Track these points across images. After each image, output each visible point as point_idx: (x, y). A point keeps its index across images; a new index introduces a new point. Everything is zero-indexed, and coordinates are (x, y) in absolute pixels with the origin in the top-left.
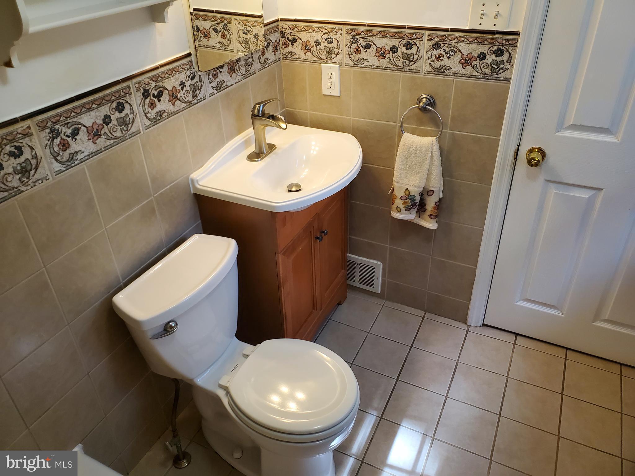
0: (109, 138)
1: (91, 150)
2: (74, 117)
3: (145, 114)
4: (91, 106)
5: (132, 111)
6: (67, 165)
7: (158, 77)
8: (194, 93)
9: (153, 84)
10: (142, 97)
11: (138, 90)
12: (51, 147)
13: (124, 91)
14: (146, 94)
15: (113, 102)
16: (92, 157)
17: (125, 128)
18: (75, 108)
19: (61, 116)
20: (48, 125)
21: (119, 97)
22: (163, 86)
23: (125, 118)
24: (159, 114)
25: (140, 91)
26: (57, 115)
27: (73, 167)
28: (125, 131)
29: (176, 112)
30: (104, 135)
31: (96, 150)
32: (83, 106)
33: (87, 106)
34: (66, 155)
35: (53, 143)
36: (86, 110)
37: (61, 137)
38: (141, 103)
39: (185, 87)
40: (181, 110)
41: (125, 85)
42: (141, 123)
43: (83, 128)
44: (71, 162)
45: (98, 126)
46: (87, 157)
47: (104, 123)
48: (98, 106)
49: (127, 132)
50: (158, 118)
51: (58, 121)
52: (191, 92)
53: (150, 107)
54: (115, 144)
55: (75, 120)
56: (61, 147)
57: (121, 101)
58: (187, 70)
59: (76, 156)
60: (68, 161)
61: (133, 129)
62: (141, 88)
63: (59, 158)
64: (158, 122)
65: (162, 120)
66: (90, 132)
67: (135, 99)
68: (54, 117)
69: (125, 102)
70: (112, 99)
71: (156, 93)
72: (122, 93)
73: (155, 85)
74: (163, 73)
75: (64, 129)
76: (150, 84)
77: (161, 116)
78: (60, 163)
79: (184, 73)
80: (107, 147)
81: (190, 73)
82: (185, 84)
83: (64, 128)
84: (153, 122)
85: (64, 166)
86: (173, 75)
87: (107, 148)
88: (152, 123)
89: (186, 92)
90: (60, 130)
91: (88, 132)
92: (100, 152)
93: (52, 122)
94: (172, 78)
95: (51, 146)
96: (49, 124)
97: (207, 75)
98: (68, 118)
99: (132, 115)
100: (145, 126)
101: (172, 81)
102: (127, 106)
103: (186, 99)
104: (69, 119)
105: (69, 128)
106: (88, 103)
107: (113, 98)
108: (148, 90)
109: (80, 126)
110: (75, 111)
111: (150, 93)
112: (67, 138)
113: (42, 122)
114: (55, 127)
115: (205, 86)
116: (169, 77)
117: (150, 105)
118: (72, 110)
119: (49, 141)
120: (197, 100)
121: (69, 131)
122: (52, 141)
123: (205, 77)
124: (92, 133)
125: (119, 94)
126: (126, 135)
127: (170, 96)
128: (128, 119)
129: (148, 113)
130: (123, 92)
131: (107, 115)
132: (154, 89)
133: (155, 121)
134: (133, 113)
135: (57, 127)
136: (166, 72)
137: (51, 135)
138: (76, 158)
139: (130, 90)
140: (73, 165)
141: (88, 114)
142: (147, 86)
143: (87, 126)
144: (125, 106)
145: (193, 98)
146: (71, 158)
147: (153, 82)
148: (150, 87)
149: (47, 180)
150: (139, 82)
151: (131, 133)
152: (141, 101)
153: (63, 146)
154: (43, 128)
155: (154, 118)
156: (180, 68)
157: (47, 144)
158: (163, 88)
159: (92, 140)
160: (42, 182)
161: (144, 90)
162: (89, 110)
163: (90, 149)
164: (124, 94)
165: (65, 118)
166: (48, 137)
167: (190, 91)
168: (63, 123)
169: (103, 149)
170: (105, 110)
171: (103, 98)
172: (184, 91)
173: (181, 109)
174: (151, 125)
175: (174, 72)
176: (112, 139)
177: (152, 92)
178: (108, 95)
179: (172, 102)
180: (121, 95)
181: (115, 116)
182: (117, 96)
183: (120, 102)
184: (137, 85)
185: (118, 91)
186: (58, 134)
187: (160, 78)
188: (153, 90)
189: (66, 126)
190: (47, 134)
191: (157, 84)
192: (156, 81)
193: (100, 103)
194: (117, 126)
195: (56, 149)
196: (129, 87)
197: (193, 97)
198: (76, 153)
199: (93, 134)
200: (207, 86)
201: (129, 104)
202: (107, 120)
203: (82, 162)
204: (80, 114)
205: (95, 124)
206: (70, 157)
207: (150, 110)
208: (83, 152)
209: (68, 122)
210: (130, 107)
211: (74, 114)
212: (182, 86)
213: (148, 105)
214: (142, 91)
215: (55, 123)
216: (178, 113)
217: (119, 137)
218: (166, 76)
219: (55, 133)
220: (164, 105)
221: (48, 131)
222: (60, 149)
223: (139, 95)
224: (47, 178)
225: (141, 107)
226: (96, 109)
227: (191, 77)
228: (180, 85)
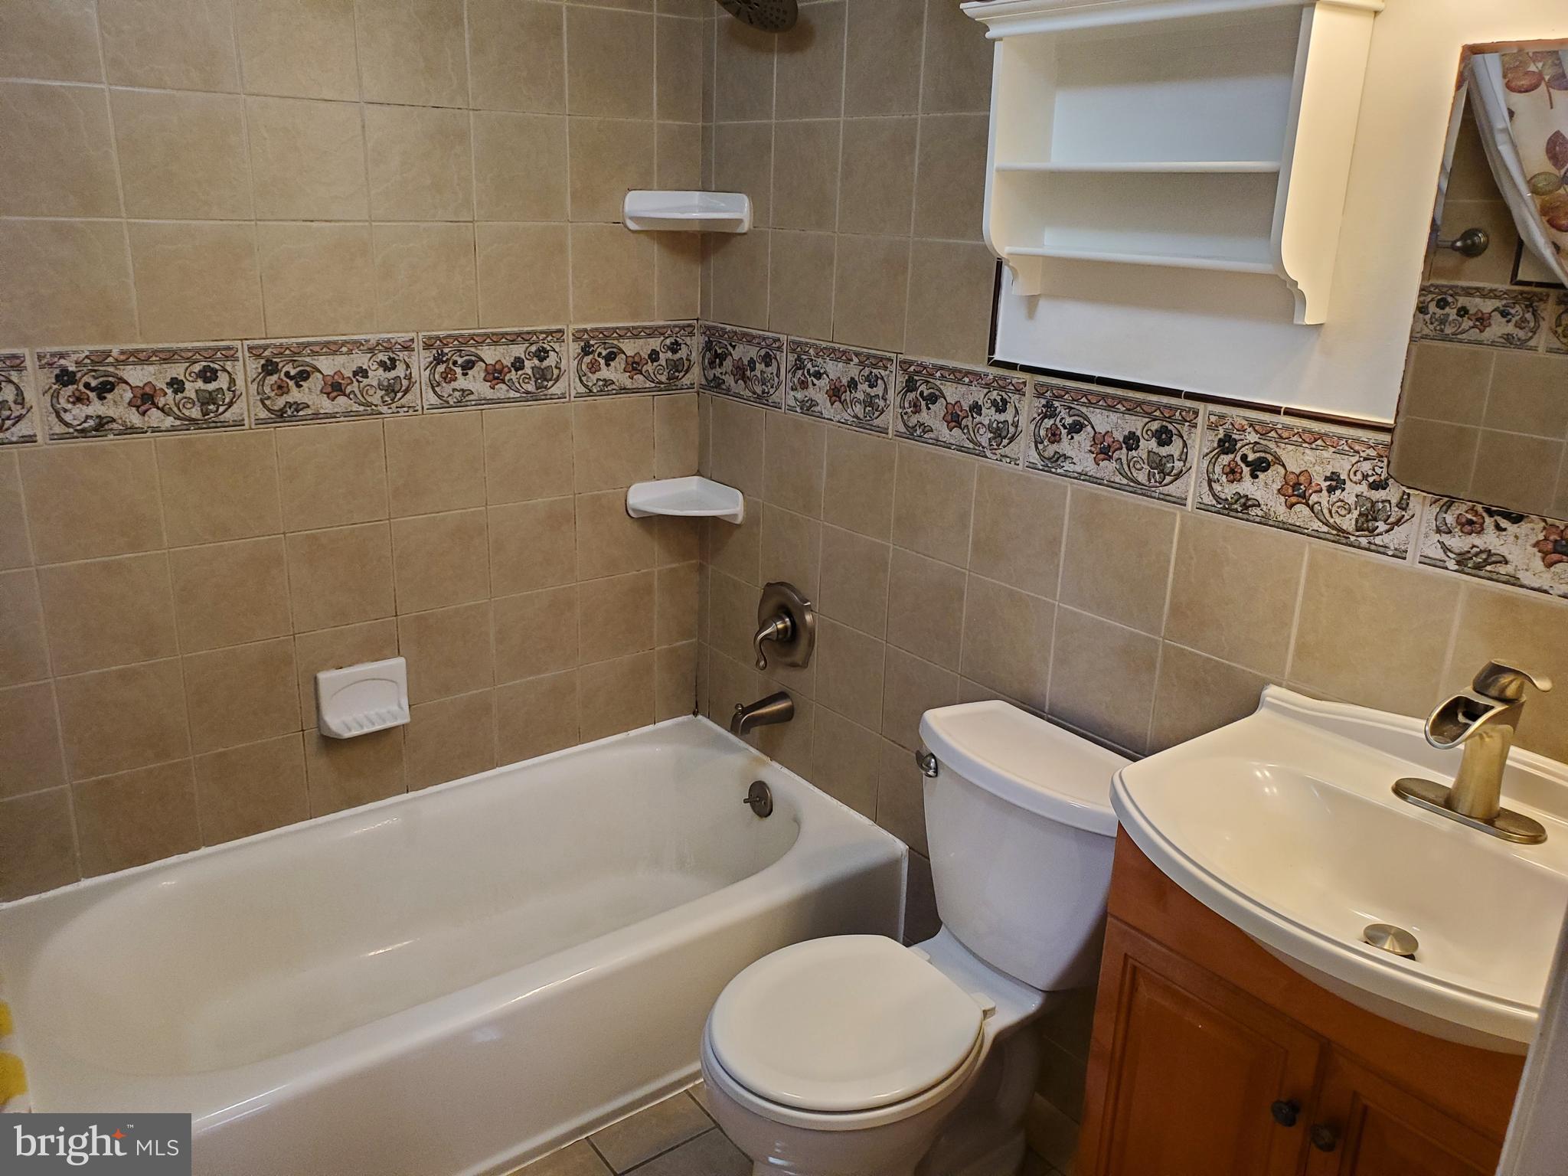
0: (1122, 472)
1: (1088, 469)
2: (1083, 405)
3: (1210, 481)
4: (1115, 403)
5: (1184, 457)
6: (1047, 464)
7: (1272, 430)
8: (1367, 521)
9: (1253, 437)
10: (1216, 445)
11: (1213, 427)
12: (1038, 426)
13: (1184, 413)
14: (1227, 445)
15: (1154, 420)
16: (1083, 480)
17: (1157, 476)
18: (1091, 393)
19: (1067, 393)
20: (1046, 394)
21: (1169, 418)
22: (1276, 452)
23: (1164, 460)
24: (1243, 500)
25: (1216, 432)
26: (1063, 388)
27: (1053, 473)
28: (1156, 482)
29: (1290, 527)
30: (1116, 461)
31: (1094, 475)
32: (1104, 397)
33: (1110, 401)
34: (1051, 450)
35: (1042, 422)
36: (1105, 404)
37: (1055, 421)
38: (1207, 454)
39: (1340, 491)
40: (1306, 531)
41: (1189, 403)
42: (1194, 491)
43: (1089, 428)
44: (1053, 465)
45: (1113, 442)
46: (1076, 475)
47: (1124, 443)
48: (1127, 412)
49: (1158, 485)
50: (1235, 506)
51: (1062, 397)
52: (1356, 514)
53: (1227, 474)
54: (1127, 488)
55: (1084, 410)
56: (1050, 435)
57: (1170, 427)
58: (1365, 459)
59: (1063, 462)
60: (1049, 459)
61: (1171, 489)
62: (1220, 428)
63: (1040, 447)
64: (1232, 513)
65: (1245, 516)
66: (1097, 441)
67: (1200, 442)
68: (1058, 388)
69: (1177, 433)
70: (1154, 414)
71: (1251, 457)
72: (1177, 414)
73: (1257, 440)
74: (1286, 428)
75: (1063, 413)
76: (1244, 431)
77: (1245, 507)
78: (1039, 454)
79: (1354, 460)
80: (1112, 482)
81: (1374, 470)
82: (1344, 484)
83: (1063, 411)
84: (1222, 506)
85: (1043, 463)
86: (1314, 446)
87: (1113, 485)
88: (1219, 506)
89: (1339, 504)
90: (1058, 410)
91: (1094, 440)
92: (1099, 481)
93: (1054, 394)
94: (1308, 451)
95: (1039, 424)
96: (1048, 394)
97: (1435, 509)
98: (1075, 401)
99: (1182, 463)
100: (1200, 501)
101: (1306, 458)
102: (1177, 440)
103: (1332, 517)
104: (1076, 403)
105: (1070, 416)
106: (1113, 397)
107: (1157, 413)
108: (1236, 441)
109: (1086, 422)
110: (1089, 397)
111: (1237, 447)
112: (1062, 428)
113: (1042, 386)
114: (1054, 402)
115: (1415, 527)
116: (1301, 446)
117: (1227, 469)
118: (1086, 394)
119: (1039, 415)
120: (1370, 543)
121: (1069, 420)
122: (1043, 419)
123: (1427, 507)
124: (1099, 446)
125: (1172, 413)
126: (1153, 489)
127: (1287, 483)
128: (1169, 465)
129: (1215, 482)
130: (1180, 414)
131: (1134, 433)
132: (1251, 446)
133: (1227, 506)
134: (1185, 462)
135: (1056, 404)
136: (1296, 431)
137: (1044, 410)
138: (1062, 464)
139: (1195, 418)
140: (1053, 470)
141: (1106, 413)
142: (1235, 431)
143: (1097, 431)
144: (1173, 439)
145: (1357, 531)
146: (1054, 459)
147: (1253, 433)
148: (1242, 437)
149: (1015, 464)
150: (1222, 417)
151: (1164, 492)
152: (1211, 452)
153: (1052, 435)
154: (1040, 395)
155: (1227, 500)
156: (1344, 442)
157: (1035, 418)
158: (1275, 457)
159: (1094, 455)
160: (1010, 463)
161: (1225, 435)
162: (1111, 408)
163: (1087, 467)
164: (1180, 418)
165: (1070, 398)
166: (1040, 411)
167: (1353, 507)
168: (1066, 404)
169: (1105, 482)
170: (1136, 424)
171: (1140, 404)
172: (1334, 498)
173: (1308, 529)
174: (1213, 509)
175: (1319, 442)
176: (1126, 477)
177: (1243, 449)
178: (1150, 403)
179: (1286, 500)
180: (1174, 418)
181: (1148, 445)
182: (1167, 416)
183: (1167, 427)
184: (1213, 419)
185: (1169, 407)
186: (1053, 415)
187: (1273, 434)
188: (1247, 447)
189: (1067, 410)
190: (1041, 405)
191: (1262, 441)
192: (1261, 435)
193: (1131, 408)
194: (1144, 463)
195: (1042, 433)
196: (1196, 413)
197: (1356, 526)
198: (1066, 457)
199: (1101, 448)
200: (1423, 530)
201: (1184, 441)
202: (1131, 441)
203: (1066, 476)
204: (1093, 406)
205: (1110, 434)
206: (1054, 456)
207: (1224, 479)
208: (1075, 464)
209: (1072, 406)
210: (1184, 447)
211: (1086, 401)
212: (1334, 483)
213: (1223, 469)
214: (1221, 436)
215: (1057, 397)
216: (1295, 532)
217: (1139, 484)
218: (1295, 438)
219: (1049, 412)
220: (1264, 490)
221: (1043, 402)
222: (1047, 435)
223: (1212, 439)
224: (1017, 463)
225: (1205, 463)
226: (1122, 414)
227: (1371, 479)
228: (1327, 479)
